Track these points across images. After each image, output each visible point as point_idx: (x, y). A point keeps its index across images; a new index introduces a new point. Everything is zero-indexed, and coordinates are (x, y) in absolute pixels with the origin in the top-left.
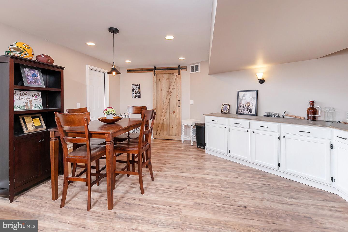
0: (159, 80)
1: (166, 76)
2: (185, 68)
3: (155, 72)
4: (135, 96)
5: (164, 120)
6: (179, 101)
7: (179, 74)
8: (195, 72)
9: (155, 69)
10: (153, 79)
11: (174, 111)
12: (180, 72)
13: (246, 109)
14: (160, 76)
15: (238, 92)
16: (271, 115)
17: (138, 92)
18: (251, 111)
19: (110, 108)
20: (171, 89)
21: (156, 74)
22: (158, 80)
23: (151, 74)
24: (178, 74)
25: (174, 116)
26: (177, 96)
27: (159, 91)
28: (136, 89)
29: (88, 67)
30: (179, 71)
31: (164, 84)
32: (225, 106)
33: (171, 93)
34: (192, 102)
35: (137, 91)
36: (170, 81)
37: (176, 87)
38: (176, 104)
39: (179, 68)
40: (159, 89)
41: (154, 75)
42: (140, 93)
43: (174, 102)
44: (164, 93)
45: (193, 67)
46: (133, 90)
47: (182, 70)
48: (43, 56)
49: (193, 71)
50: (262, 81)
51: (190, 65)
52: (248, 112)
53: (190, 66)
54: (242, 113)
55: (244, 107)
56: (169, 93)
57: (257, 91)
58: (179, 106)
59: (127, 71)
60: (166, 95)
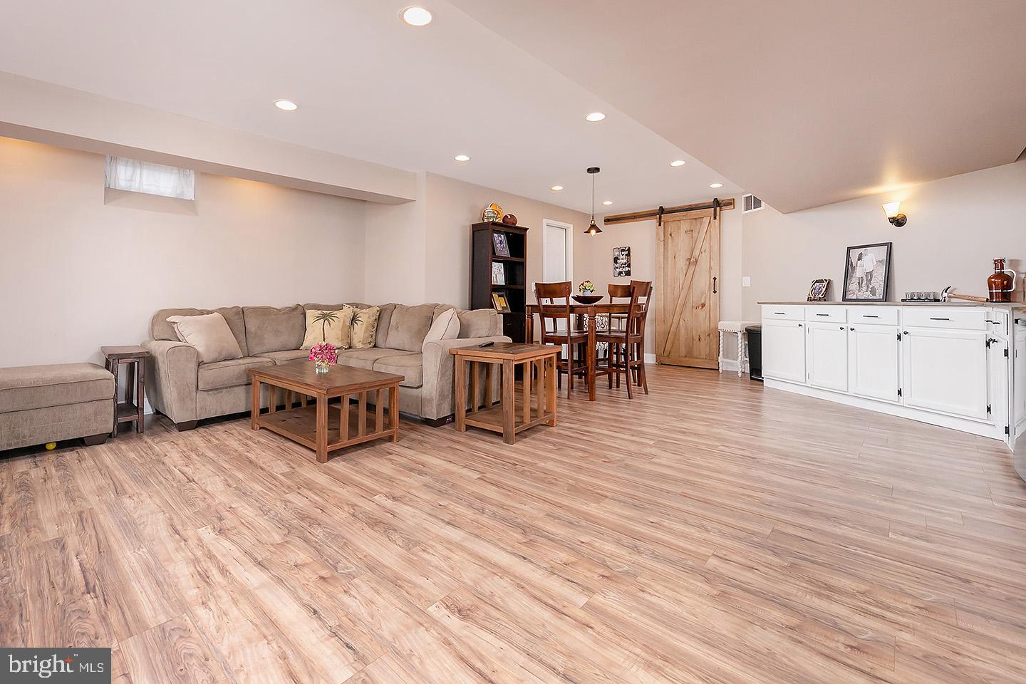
0: (670, 235)
1: (685, 226)
2: (731, 203)
3: (660, 218)
4: (621, 273)
5: (681, 323)
6: (715, 279)
7: (715, 218)
8: (753, 210)
9: (662, 211)
10: (657, 234)
11: (703, 301)
12: (718, 213)
13: (865, 289)
14: (671, 227)
15: (849, 249)
16: (919, 299)
17: (625, 264)
18: (873, 292)
19: (587, 282)
20: (696, 253)
21: (662, 223)
22: (667, 236)
23: (653, 222)
24: (713, 217)
25: (702, 314)
26: (711, 268)
27: (669, 259)
28: (622, 257)
29: (545, 221)
30: (715, 211)
31: (681, 242)
32: (818, 284)
33: (696, 261)
34: (747, 281)
35: (625, 261)
36: (695, 234)
37: (708, 250)
38: (708, 286)
39: (717, 204)
40: (670, 254)
41: (660, 225)
42: (629, 266)
43: (702, 282)
44: (681, 263)
45: (748, 199)
46: (616, 260)
47: (724, 208)
48: (509, 217)
49: (748, 207)
50: (899, 222)
51: (744, 194)
52: (867, 295)
53: (743, 196)
54: (854, 297)
55: (859, 283)
56: (692, 262)
57: (890, 246)
58: (715, 292)
59: (605, 221)
60: (685, 268)
